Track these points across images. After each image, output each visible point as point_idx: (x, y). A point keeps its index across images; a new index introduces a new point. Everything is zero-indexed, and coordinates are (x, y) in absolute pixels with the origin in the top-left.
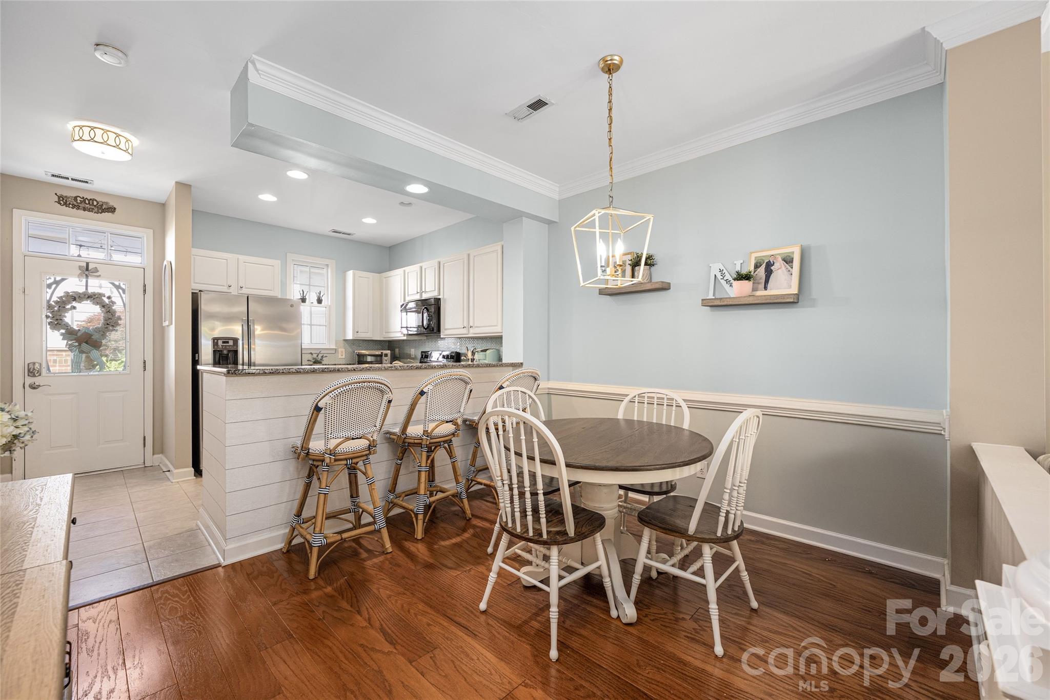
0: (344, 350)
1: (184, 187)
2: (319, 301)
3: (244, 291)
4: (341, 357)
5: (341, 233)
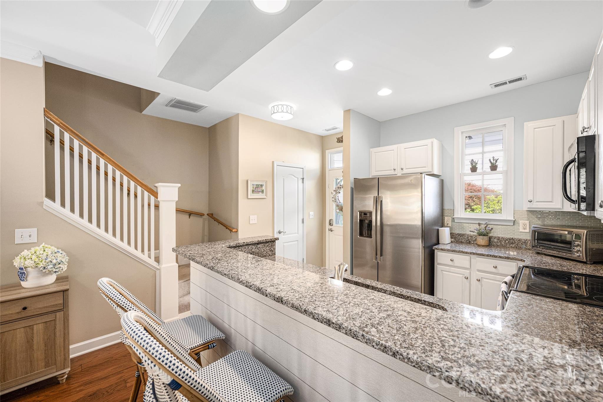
0: (527, 222)
1: (347, 112)
2: (494, 167)
3: (405, 171)
4: (523, 231)
5: (506, 83)
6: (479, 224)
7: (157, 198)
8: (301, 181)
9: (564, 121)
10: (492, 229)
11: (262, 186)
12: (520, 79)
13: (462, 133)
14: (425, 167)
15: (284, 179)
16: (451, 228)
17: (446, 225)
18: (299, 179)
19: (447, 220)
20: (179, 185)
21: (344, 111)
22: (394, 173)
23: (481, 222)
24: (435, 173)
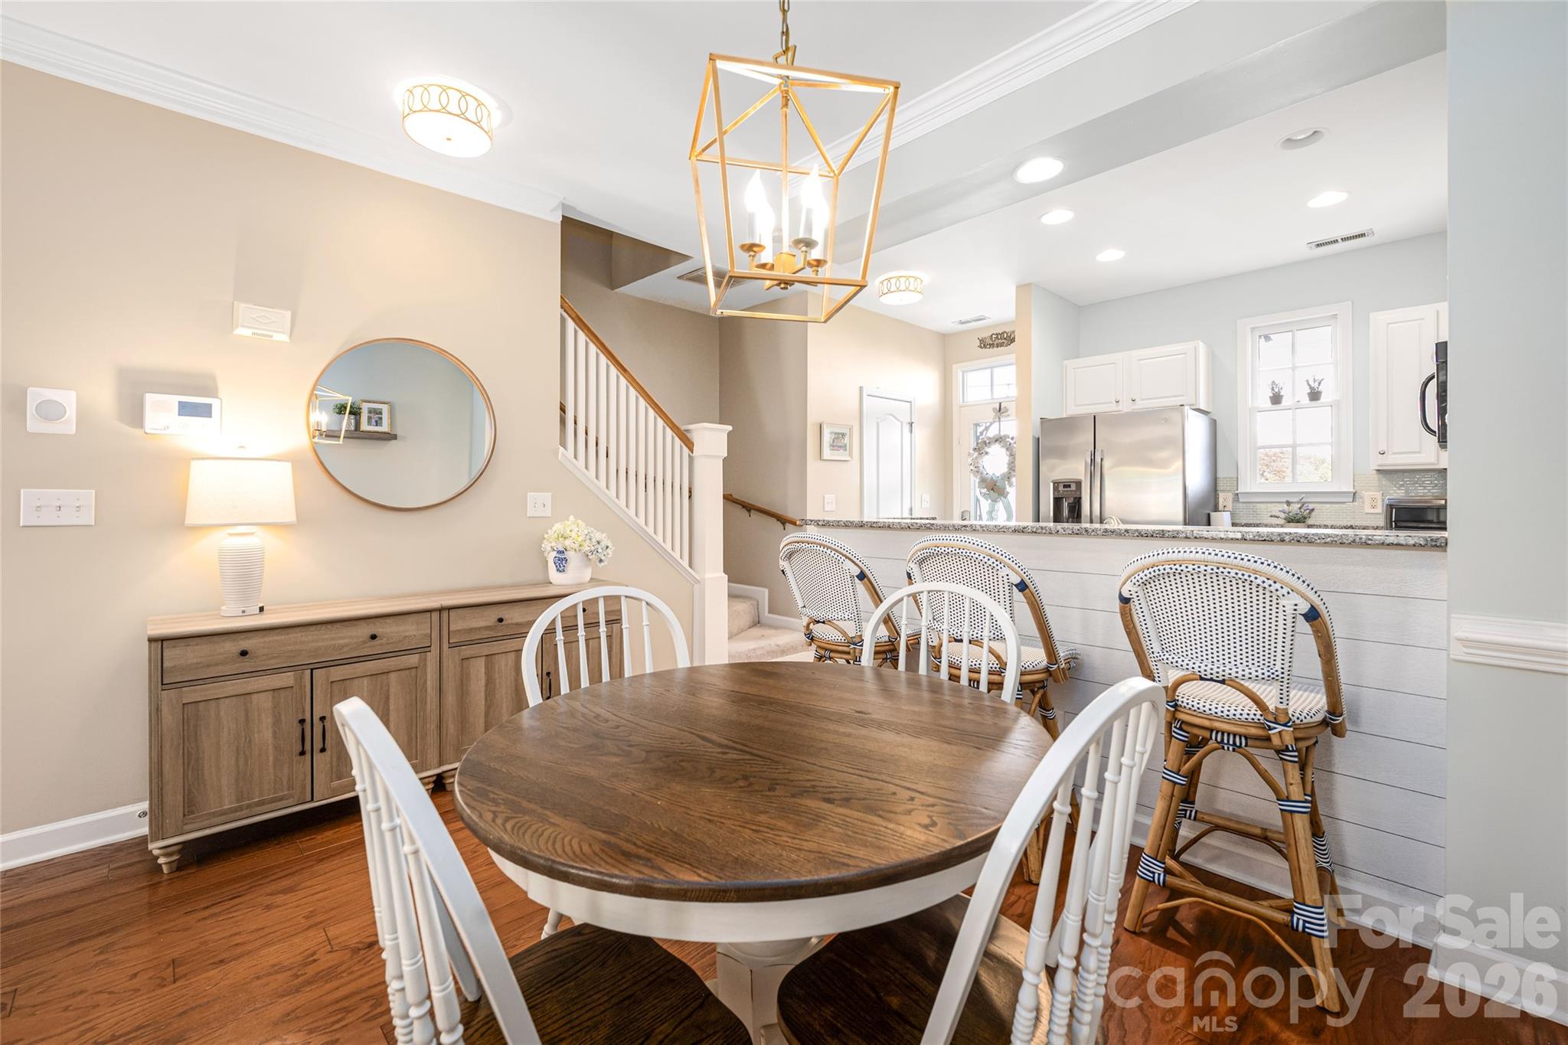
1: (1024, 289)
2: (1315, 395)
3: (1140, 405)
4: (1372, 511)
5: (1336, 241)
6: (1288, 503)
7: (692, 452)
8: (907, 428)
9: (1438, 312)
10: (1313, 510)
11: (843, 435)
12: (1362, 235)
13: (1253, 329)
14: (1182, 396)
15: (878, 424)
16: (1233, 514)
17: (1221, 507)
18: (904, 424)
19: (1225, 499)
20: (730, 428)
21: (1017, 287)
22: (1116, 409)
23: (1291, 500)
24: (1202, 408)
